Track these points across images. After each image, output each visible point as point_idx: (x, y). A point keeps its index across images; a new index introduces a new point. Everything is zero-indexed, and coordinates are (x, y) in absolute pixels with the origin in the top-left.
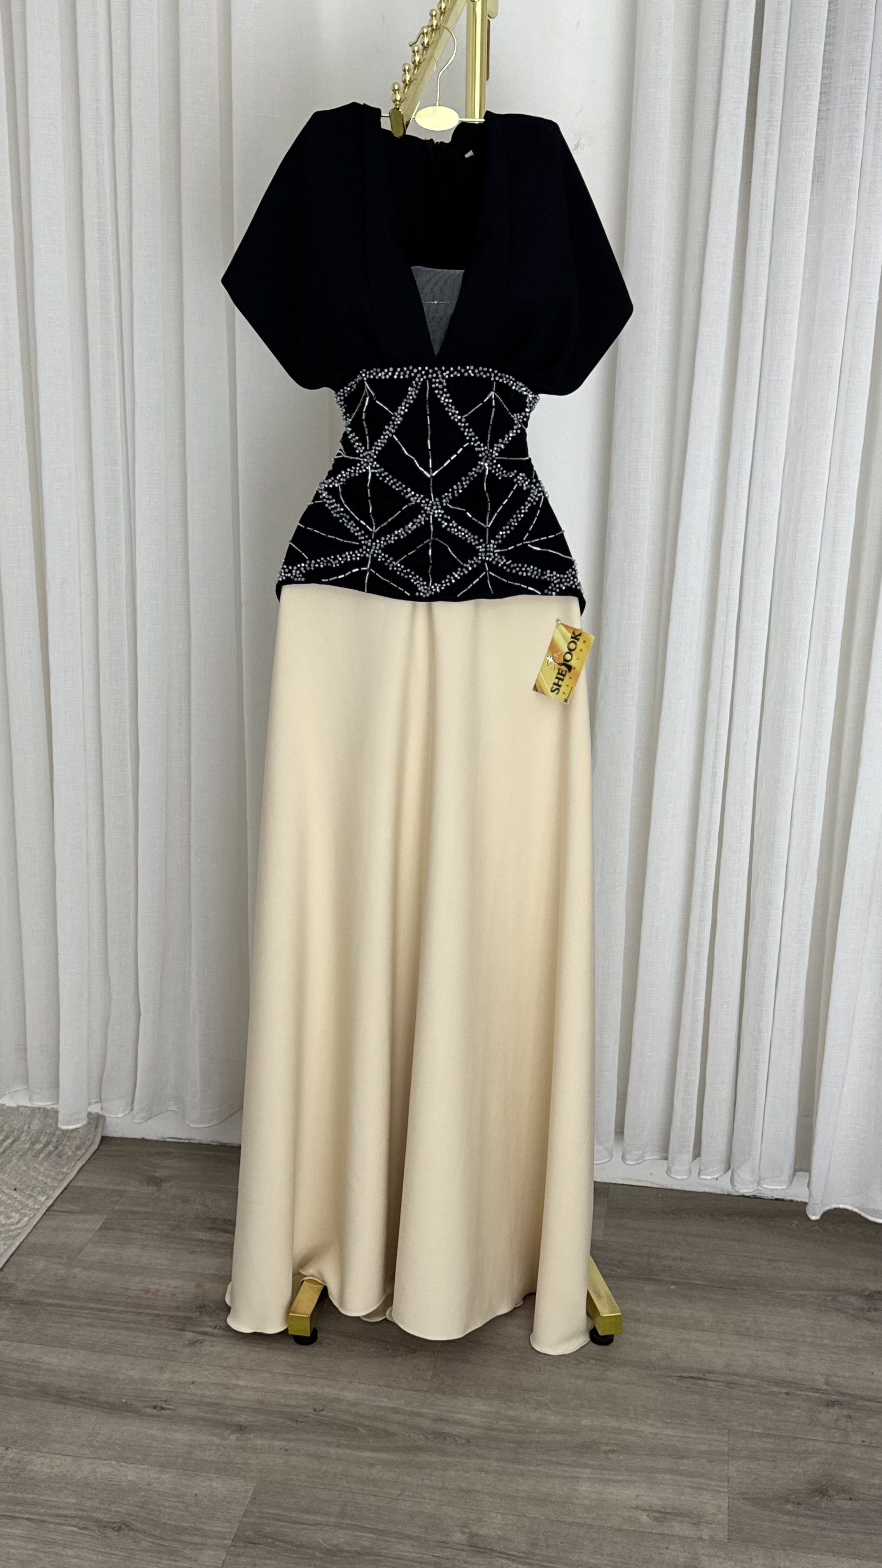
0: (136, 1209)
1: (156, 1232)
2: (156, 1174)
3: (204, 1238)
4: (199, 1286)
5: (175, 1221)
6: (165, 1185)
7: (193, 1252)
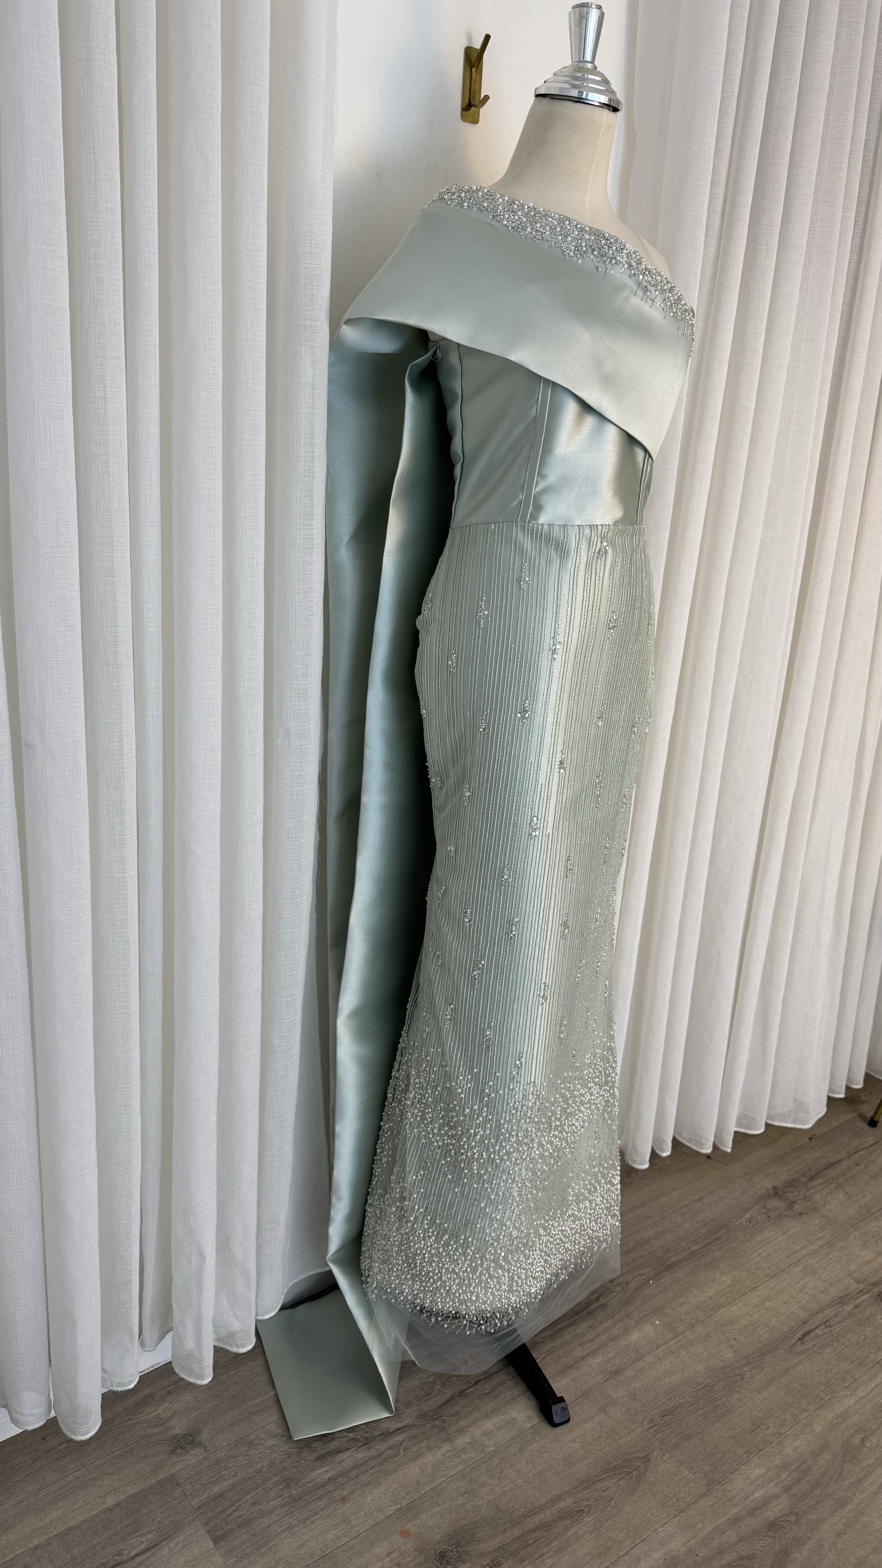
0: (216, 1489)
1: (277, 1502)
2: (177, 1431)
3: (330, 1474)
4: (405, 1534)
5: (275, 1475)
6: (203, 1437)
7: (343, 1499)
